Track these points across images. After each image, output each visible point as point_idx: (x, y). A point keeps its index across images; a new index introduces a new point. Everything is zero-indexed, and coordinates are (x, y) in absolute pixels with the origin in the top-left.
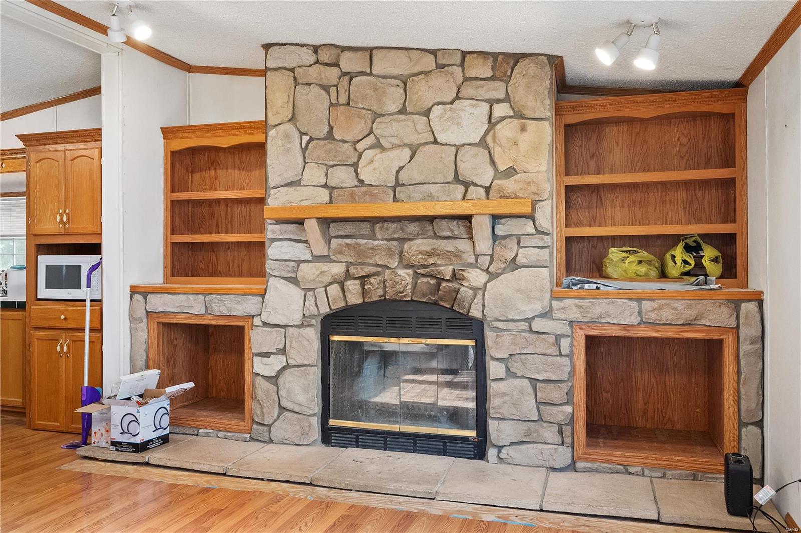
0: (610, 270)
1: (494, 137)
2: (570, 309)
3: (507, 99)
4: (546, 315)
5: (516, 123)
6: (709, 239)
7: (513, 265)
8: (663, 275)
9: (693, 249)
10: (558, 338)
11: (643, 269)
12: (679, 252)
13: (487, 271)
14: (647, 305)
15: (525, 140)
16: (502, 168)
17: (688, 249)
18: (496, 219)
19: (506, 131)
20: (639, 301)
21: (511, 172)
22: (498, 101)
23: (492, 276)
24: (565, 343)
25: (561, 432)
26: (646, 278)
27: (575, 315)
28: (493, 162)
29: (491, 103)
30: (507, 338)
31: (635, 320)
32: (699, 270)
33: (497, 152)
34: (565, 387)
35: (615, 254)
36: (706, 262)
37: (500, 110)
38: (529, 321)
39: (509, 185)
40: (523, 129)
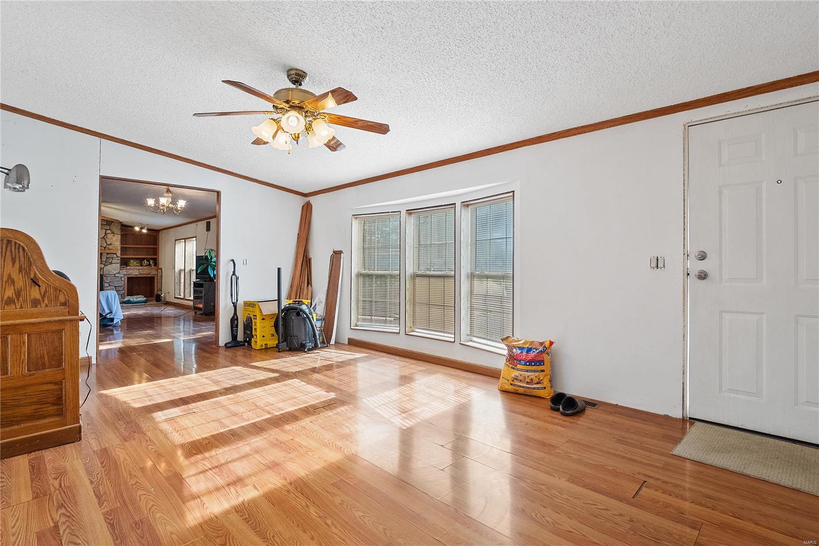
0: (130, 265)
1: (107, 237)
2: (124, 272)
3: (110, 229)
4: (119, 273)
5: (112, 234)
6: (151, 259)
7: (111, 263)
8: (141, 266)
9: (148, 260)
10: (121, 278)
11: (138, 264)
12: (145, 261)
13: (104, 265)
14: (140, 271)
15: (114, 238)
16: (108, 243)
17: (147, 261)
18: (107, 254)
19: (110, 236)
20: (139, 270)
21: (111, 244)
22: (108, 230)
23: (105, 266)
24: (123, 279)
25: (122, 296)
26: (138, 266)
27: (126, 273)
28: (106, 242)
29: (106, 230)
30: (109, 278)
31: (138, 274)
32: (150, 264)
33: (107, 240)
34: (123, 287)
35: (132, 261)
36: (151, 263)
37: (108, 232)
38: (115, 275)
39: (110, 247)
40: (114, 236)
